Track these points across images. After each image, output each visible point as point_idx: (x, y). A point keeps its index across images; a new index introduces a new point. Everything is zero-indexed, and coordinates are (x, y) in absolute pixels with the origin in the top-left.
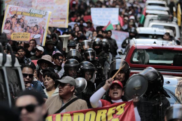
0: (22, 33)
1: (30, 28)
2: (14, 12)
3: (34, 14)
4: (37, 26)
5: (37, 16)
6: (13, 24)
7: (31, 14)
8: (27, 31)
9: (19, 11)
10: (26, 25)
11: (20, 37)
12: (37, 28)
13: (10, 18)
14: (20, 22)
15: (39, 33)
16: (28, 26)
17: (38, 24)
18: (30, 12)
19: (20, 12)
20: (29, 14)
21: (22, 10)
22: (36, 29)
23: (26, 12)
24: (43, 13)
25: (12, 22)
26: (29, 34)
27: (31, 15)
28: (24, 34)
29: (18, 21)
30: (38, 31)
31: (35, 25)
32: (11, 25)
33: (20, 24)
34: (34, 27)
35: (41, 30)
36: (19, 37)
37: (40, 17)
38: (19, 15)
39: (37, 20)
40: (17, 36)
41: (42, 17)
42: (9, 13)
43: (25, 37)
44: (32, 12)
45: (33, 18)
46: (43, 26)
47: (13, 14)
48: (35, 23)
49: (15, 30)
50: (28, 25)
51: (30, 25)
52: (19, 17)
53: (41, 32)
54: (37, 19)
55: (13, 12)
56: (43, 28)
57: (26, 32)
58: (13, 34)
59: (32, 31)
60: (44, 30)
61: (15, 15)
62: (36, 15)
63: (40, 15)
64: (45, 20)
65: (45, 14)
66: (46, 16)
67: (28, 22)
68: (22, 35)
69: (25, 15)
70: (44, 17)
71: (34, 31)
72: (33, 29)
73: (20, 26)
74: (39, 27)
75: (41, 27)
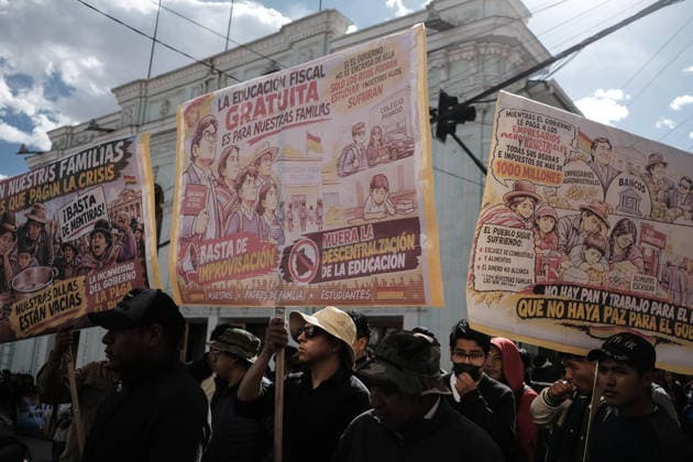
0: (51, 287)
1: (75, 251)
3: (77, 175)
4: (101, 226)
5: (89, 180)
6: (6, 262)
7: (65, 181)
8: (68, 271)
9: (15, 195)
10: (55, 242)
11: (48, 312)
12: (108, 236)
14: (30, 241)
16: (65, 246)
17: (105, 217)
18: (57, 178)
19: (20, 192)
21: (27, 183)
22: (101, 242)
23: (42, 187)
26: (80, 280)
28: (57, 291)
29: (22, 240)
30: (115, 249)
31: (91, 228)
33: (32, 252)
34: (92, 235)
35: (127, 239)
36: (43, 313)
37: (105, 181)
38: (20, 209)
39: (99, 200)
40: (34, 309)
41: (117, 176)
43: (64, 304)
44: (65, 173)
46: (131, 214)
48: (91, 215)
49: (18, 288)
50: (65, 240)
51: (72, 238)
53: (128, 250)
56: (134, 221)
57: (62, 277)
58: (14, 308)
60: (142, 231)
61: (5, 218)
62: (84, 180)
63: (104, 165)
64: (134, 183)
65: (125, 151)
66: (128, 160)
67: (62, 225)
68: (53, 300)
69: (42, 202)
70: (123, 171)
71: (94, 255)
72: (91, 247)
73: (35, 260)
74: (115, 226)
75: (121, 224)
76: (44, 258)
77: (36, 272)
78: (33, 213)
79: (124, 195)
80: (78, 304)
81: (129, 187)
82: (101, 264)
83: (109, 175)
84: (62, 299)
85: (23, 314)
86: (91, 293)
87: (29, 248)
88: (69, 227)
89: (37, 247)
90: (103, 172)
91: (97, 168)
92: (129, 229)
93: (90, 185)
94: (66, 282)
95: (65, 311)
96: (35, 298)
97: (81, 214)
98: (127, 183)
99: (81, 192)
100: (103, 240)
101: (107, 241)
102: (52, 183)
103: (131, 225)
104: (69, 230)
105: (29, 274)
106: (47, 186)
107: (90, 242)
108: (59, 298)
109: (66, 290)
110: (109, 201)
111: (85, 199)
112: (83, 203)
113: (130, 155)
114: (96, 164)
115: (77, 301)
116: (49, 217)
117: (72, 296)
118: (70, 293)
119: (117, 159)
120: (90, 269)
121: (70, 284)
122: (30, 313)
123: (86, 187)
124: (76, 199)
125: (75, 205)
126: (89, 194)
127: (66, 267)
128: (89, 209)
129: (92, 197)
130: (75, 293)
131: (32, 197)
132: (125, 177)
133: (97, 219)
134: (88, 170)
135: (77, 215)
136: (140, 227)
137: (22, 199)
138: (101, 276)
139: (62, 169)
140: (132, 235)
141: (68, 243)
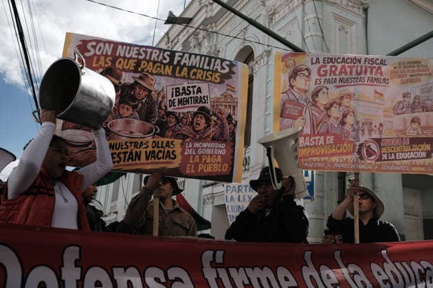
0: (149, 139)
2: (102, 58)
3: (190, 68)
4: (203, 110)
5: (199, 76)
7: (178, 68)
8: (169, 133)
9: (124, 58)
10: (160, 108)
11: (143, 156)
12: (208, 120)
14: (134, 98)
15: (214, 139)
16: (169, 114)
17: (208, 106)
18: (171, 63)
19: (131, 58)
20: (168, 70)
21: (139, 54)
22: (202, 121)
23: (154, 63)
26: (178, 142)
28: (156, 144)
30: (212, 131)
31: (196, 110)
33: (134, 107)
34: (195, 114)
35: (222, 127)
36: (138, 156)
37: (211, 81)
38: (128, 71)
39: (205, 93)
40: (129, 150)
41: (221, 82)
43: (161, 155)
44: (179, 62)
46: (228, 111)
47: (97, 68)
48: (196, 100)
49: (116, 129)
50: (170, 109)
51: (178, 111)
52: (128, 78)
53: (222, 134)
54: (204, 86)
55: (98, 60)
56: (229, 117)
57: (162, 135)
59: (186, 130)
60: (235, 125)
61: (109, 71)
62: (195, 74)
63: (212, 71)
64: (233, 91)
65: (230, 69)
66: (232, 76)
67: (169, 97)
68: (150, 149)
69: (152, 74)
70: (227, 81)
71: (194, 129)
72: (192, 123)
73: (137, 114)
74: (215, 115)
75: (220, 115)
76: (147, 116)
77: (136, 123)
78: (141, 78)
79: (225, 96)
80: (173, 159)
81: (229, 92)
82: (198, 136)
83: (216, 79)
84: (160, 151)
85: (117, 152)
86: (186, 154)
87: (132, 104)
88: (176, 101)
89: (140, 105)
90: (211, 75)
91: (208, 71)
92: (225, 121)
93: (199, 79)
94: (165, 140)
95: (161, 160)
96: (131, 143)
97: (187, 96)
98: (228, 90)
99: (190, 81)
100: (204, 121)
101: (206, 123)
102: (165, 65)
103: (227, 118)
104: (176, 104)
105: (128, 123)
106: (159, 64)
107: (193, 119)
108: (157, 150)
109: (164, 145)
110: (212, 96)
111: (193, 87)
112: (191, 89)
113: (234, 73)
114: (206, 67)
115: (172, 156)
116: (157, 87)
117: (168, 151)
118: (167, 149)
119: (223, 72)
120: (188, 137)
121: (168, 142)
122: (125, 153)
123: (195, 79)
124: (186, 85)
125: (184, 88)
126: (198, 85)
127: (167, 129)
128: (195, 95)
129: (199, 88)
130: (171, 150)
131: (142, 66)
132: (228, 85)
133: (201, 105)
134: (199, 68)
135: (184, 96)
136: (233, 122)
137: (132, 63)
138: (197, 145)
139: (177, 59)
140: (228, 127)
141: (173, 113)
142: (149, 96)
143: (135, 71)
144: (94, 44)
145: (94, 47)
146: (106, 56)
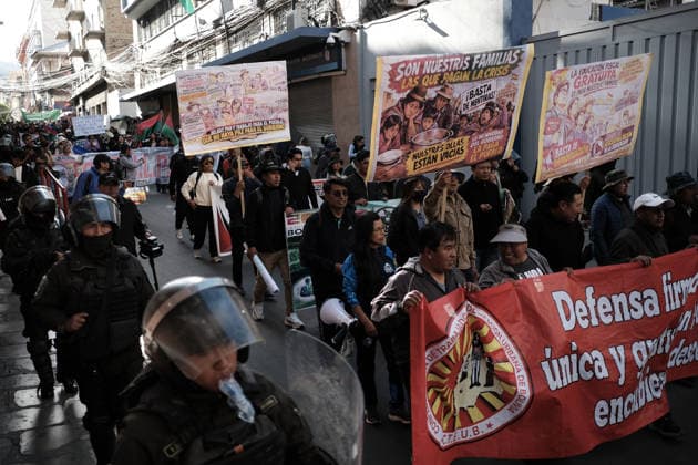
0: (444, 142)
1: (469, 120)
2: (411, 80)
3: (485, 69)
4: (490, 105)
5: (491, 74)
6: (411, 124)
7: (475, 71)
8: (460, 133)
9: (430, 74)
10: (456, 114)
11: (439, 159)
12: (492, 112)
13: (397, 105)
14: (435, 110)
16: (462, 117)
17: (494, 100)
18: (470, 68)
19: (436, 73)
20: (466, 76)
21: (443, 67)
22: (487, 116)
23: (455, 72)
24: (513, 59)
25: (406, 119)
26: (466, 138)
27: (473, 78)
28: (449, 146)
29: (428, 109)
30: (494, 121)
31: (483, 107)
32: (404, 129)
33: (434, 118)
34: (484, 110)
35: (502, 115)
36: (435, 159)
37: (500, 76)
38: (433, 86)
39: (493, 89)
40: (428, 156)
41: (509, 73)
42: (389, 90)
43: (452, 154)
44: (477, 65)
45: (478, 85)
46: (508, 100)
47: (405, 90)
48: (486, 98)
49: (418, 142)
50: (463, 113)
51: (470, 112)
52: (431, 93)
54: (493, 82)
55: (407, 81)
56: (510, 103)
58: (411, 155)
59: (474, 126)
60: (513, 111)
61: (416, 90)
62: (489, 73)
63: (504, 65)
64: (516, 79)
65: (519, 58)
66: (519, 64)
67: (464, 102)
68: (445, 151)
69: (452, 83)
70: (513, 71)
71: (480, 124)
72: (480, 119)
73: (436, 123)
74: (498, 106)
75: (502, 105)
76: (444, 123)
77: (436, 131)
78: (442, 90)
79: (508, 86)
80: (461, 154)
81: (513, 81)
82: (483, 129)
83: (505, 72)
84: (452, 151)
85: (418, 160)
86: (471, 147)
87: (433, 115)
88: (470, 104)
89: (439, 115)
90: (502, 70)
91: (499, 66)
92: (506, 109)
93: (491, 77)
94: (456, 140)
95: (452, 158)
96: (430, 149)
97: (479, 96)
98: (512, 79)
99: (484, 81)
100: (489, 114)
101: (490, 116)
102: (464, 71)
103: (507, 106)
104: (469, 106)
105: (429, 133)
106: (459, 73)
107: (481, 115)
108: (449, 150)
109: (456, 145)
110: (499, 90)
111: (485, 86)
112: (483, 89)
113: (521, 61)
114: (499, 63)
115: (461, 152)
116: (456, 95)
117: (458, 149)
119: (513, 62)
120: (475, 132)
121: (459, 141)
122: (424, 159)
123: (488, 78)
125: (477, 89)
126: (489, 83)
127: (459, 130)
128: (486, 93)
129: (490, 86)
130: (461, 147)
131: (444, 78)
132: (513, 75)
134: (493, 66)
135: (476, 97)
136: (512, 108)
137: (436, 78)
138: (481, 137)
139: (475, 62)
140: (506, 113)
141: (465, 116)
142: (448, 105)
143: (439, 84)
144: (403, 66)
145: (403, 69)
146: (414, 77)
